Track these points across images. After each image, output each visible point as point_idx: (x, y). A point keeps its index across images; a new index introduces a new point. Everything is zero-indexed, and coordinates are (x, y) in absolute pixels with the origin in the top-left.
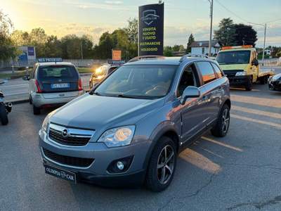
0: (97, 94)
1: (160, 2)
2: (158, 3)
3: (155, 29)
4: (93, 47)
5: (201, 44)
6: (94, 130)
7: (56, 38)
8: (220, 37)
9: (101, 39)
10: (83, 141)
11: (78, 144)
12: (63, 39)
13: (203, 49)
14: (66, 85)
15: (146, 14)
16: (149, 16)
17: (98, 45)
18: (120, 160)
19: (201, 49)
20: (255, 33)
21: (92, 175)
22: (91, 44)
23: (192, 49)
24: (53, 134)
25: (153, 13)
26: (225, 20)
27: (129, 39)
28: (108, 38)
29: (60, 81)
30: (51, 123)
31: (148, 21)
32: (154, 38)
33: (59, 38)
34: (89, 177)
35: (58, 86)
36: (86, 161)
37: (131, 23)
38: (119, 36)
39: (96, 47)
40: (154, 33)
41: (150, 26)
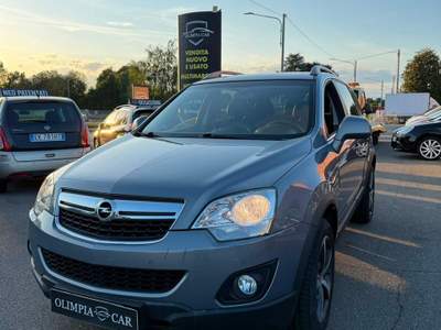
0: (150, 135)
1: (215, 8)
2: (211, 10)
3: (207, 52)
4: (86, 92)
6: (181, 201)
7: (22, 76)
9: (100, 79)
10: (155, 229)
11: (140, 237)
12: (35, 78)
14: (59, 137)
15: (191, 27)
16: (197, 32)
17: (95, 88)
18: (248, 272)
21: (180, 311)
22: (82, 86)
24: (68, 217)
25: (203, 26)
26: (291, 56)
27: (149, 79)
28: (112, 77)
29: (47, 128)
30: (64, 190)
31: (196, 39)
32: (206, 66)
33: (28, 76)
34: (172, 317)
35: (43, 138)
36: (163, 278)
37: (151, 54)
38: (132, 74)
39: (92, 91)
40: (205, 59)
41: (198, 48)
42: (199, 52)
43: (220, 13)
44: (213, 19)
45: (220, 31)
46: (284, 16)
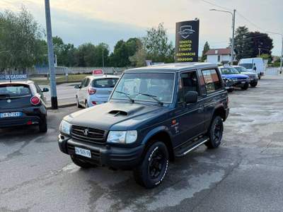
1: (196, 19)
2: (194, 20)
3: (191, 42)
4: (109, 55)
5: (216, 52)
7: (73, 46)
8: (236, 45)
13: (219, 57)
16: (186, 31)
19: (217, 56)
20: (271, 41)
23: (208, 57)
25: (190, 28)
26: (240, 28)
31: (185, 35)
32: (190, 49)
33: (76, 46)
39: (112, 55)
40: (190, 45)
41: (187, 39)
42: (186, 42)
43: (198, 21)
44: (195, 24)
45: (198, 31)
46: (235, 10)
